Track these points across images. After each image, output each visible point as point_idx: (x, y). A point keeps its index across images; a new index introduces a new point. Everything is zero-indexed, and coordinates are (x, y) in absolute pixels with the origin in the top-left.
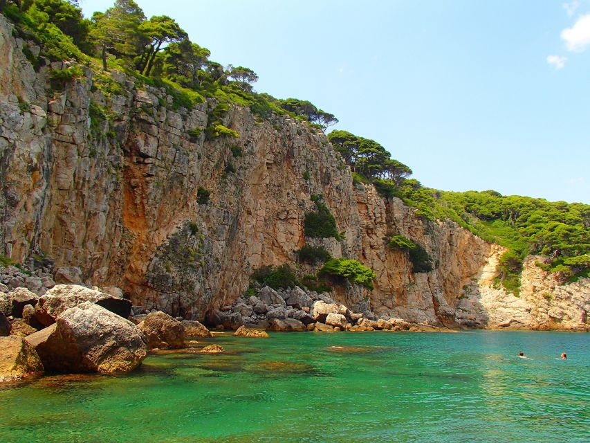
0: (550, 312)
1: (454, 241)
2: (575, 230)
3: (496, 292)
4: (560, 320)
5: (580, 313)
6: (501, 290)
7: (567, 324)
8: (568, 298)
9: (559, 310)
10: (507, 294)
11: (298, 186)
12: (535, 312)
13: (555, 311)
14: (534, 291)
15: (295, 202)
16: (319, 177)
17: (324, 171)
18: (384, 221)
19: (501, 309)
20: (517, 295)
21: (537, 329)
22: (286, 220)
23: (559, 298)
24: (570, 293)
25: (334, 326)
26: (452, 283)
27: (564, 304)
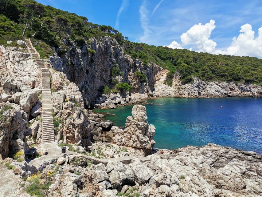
0: (180, 92)
1: (154, 69)
2: (189, 68)
3: (165, 86)
4: (182, 95)
5: (187, 93)
6: (167, 85)
7: (184, 96)
8: (185, 89)
9: (182, 92)
10: (168, 86)
11: (109, 60)
12: (175, 92)
13: (181, 92)
14: (176, 85)
15: (108, 65)
16: (115, 56)
17: (116, 53)
18: (133, 67)
19: (166, 91)
20: (171, 87)
21: (175, 97)
22: (106, 71)
23: (182, 88)
24: (185, 87)
25: (123, 105)
26: (152, 83)
27: (183, 90)
